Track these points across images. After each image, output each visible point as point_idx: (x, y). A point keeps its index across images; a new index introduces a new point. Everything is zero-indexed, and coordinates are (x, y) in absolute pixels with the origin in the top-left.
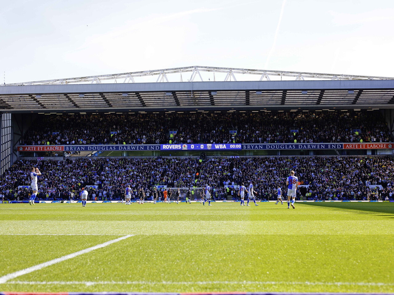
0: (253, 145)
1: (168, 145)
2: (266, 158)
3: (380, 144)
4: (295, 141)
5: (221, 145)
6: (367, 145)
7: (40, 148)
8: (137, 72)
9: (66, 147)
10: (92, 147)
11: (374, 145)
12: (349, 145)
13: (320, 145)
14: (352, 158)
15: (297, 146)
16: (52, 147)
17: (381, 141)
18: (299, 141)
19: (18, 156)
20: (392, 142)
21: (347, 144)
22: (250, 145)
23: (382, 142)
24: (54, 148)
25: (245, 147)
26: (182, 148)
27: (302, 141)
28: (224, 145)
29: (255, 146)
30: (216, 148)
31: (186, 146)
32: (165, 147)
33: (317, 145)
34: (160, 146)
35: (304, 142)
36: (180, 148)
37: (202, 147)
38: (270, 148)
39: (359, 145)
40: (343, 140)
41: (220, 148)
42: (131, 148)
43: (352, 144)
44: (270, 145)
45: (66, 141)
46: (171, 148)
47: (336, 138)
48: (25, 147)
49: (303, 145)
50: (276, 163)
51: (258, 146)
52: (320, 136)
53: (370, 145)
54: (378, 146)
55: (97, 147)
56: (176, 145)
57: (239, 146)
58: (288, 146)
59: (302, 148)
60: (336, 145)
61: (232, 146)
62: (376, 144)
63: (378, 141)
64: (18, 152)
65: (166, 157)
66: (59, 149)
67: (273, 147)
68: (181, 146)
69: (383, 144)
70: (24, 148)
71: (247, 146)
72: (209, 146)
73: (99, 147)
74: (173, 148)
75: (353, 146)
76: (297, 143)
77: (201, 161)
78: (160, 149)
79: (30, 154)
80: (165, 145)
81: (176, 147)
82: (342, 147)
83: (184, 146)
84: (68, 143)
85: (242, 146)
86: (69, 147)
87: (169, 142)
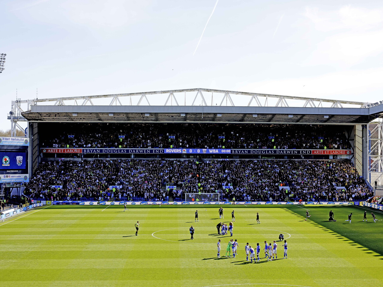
0: (240, 150)
1: (170, 150)
2: (251, 161)
4: (274, 147)
5: (214, 150)
6: (330, 151)
7: (61, 150)
10: (106, 150)
11: (335, 151)
12: (316, 151)
13: (294, 151)
14: (318, 161)
15: (275, 151)
16: (72, 149)
17: (341, 148)
18: (277, 147)
19: (42, 157)
20: (349, 149)
21: (314, 151)
22: (238, 150)
24: (74, 151)
25: (233, 151)
26: (182, 152)
28: (217, 150)
29: (242, 151)
30: (210, 152)
31: (185, 150)
32: (168, 151)
33: (291, 151)
34: (163, 150)
35: (280, 148)
36: (181, 152)
37: (199, 151)
38: (254, 153)
39: (324, 151)
40: (311, 147)
41: (214, 152)
42: (139, 151)
43: (318, 151)
44: (254, 151)
45: (83, 145)
46: (173, 152)
47: (306, 145)
48: (48, 149)
49: (280, 151)
50: (259, 166)
51: (244, 151)
52: (293, 143)
53: (332, 151)
54: (339, 152)
55: (110, 150)
57: (229, 151)
58: (268, 151)
59: (280, 153)
60: (306, 151)
61: (223, 151)
62: (337, 151)
63: (338, 148)
64: (42, 153)
65: (169, 159)
66: (78, 151)
67: (256, 152)
69: (343, 151)
71: (235, 151)
72: (204, 151)
73: (112, 150)
74: (175, 152)
76: (276, 149)
77: (197, 163)
78: (163, 152)
79: (52, 155)
81: (177, 151)
82: (311, 153)
83: (184, 150)
84: (85, 146)
85: (231, 151)
86: (87, 150)
87: (170, 146)
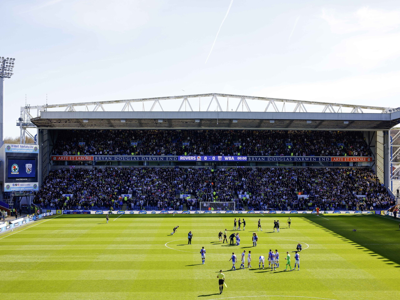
0: (256, 158)
1: (185, 157)
2: (268, 169)
3: (361, 158)
4: (292, 154)
5: (229, 157)
6: (350, 158)
7: (72, 158)
8: (164, 97)
9: (95, 157)
10: (118, 157)
11: (356, 159)
12: (336, 158)
13: (313, 158)
14: (338, 169)
15: (293, 159)
16: (83, 157)
17: (361, 155)
18: (294, 154)
19: (52, 165)
20: (370, 156)
21: (334, 158)
22: (254, 158)
23: (363, 156)
24: (85, 158)
25: (249, 159)
26: (196, 159)
27: (297, 154)
28: (233, 157)
29: (258, 158)
30: (226, 159)
31: (200, 157)
32: (182, 158)
33: (310, 158)
34: (177, 157)
36: (195, 159)
37: (214, 158)
38: (271, 160)
39: (344, 159)
40: (331, 154)
41: (229, 159)
42: (152, 159)
43: (338, 158)
44: (271, 158)
45: (95, 152)
46: (187, 159)
47: (325, 152)
48: (59, 157)
49: (298, 158)
50: (277, 173)
51: (261, 158)
52: (311, 150)
53: (353, 158)
54: (359, 159)
55: (122, 157)
56: (191, 157)
57: (245, 158)
58: (286, 158)
59: (298, 160)
60: (326, 158)
61: (239, 158)
62: (358, 158)
63: (359, 155)
64: (52, 161)
65: (182, 167)
66: (89, 159)
67: (273, 159)
68: (196, 158)
69: (364, 158)
70: (57, 158)
71: (251, 158)
72: (220, 158)
73: (124, 157)
74: (189, 159)
75: (339, 159)
76: (293, 156)
77: (212, 170)
78: (177, 160)
79: (63, 163)
80: (182, 157)
81: (191, 158)
82: (330, 160)
83: (199, 158)
84: (96, 153)
85: (248, 158)
86: (98, 157)
87: (184, 154)
